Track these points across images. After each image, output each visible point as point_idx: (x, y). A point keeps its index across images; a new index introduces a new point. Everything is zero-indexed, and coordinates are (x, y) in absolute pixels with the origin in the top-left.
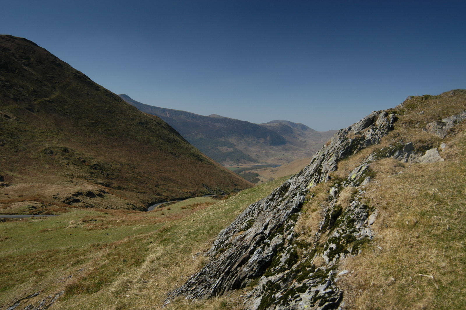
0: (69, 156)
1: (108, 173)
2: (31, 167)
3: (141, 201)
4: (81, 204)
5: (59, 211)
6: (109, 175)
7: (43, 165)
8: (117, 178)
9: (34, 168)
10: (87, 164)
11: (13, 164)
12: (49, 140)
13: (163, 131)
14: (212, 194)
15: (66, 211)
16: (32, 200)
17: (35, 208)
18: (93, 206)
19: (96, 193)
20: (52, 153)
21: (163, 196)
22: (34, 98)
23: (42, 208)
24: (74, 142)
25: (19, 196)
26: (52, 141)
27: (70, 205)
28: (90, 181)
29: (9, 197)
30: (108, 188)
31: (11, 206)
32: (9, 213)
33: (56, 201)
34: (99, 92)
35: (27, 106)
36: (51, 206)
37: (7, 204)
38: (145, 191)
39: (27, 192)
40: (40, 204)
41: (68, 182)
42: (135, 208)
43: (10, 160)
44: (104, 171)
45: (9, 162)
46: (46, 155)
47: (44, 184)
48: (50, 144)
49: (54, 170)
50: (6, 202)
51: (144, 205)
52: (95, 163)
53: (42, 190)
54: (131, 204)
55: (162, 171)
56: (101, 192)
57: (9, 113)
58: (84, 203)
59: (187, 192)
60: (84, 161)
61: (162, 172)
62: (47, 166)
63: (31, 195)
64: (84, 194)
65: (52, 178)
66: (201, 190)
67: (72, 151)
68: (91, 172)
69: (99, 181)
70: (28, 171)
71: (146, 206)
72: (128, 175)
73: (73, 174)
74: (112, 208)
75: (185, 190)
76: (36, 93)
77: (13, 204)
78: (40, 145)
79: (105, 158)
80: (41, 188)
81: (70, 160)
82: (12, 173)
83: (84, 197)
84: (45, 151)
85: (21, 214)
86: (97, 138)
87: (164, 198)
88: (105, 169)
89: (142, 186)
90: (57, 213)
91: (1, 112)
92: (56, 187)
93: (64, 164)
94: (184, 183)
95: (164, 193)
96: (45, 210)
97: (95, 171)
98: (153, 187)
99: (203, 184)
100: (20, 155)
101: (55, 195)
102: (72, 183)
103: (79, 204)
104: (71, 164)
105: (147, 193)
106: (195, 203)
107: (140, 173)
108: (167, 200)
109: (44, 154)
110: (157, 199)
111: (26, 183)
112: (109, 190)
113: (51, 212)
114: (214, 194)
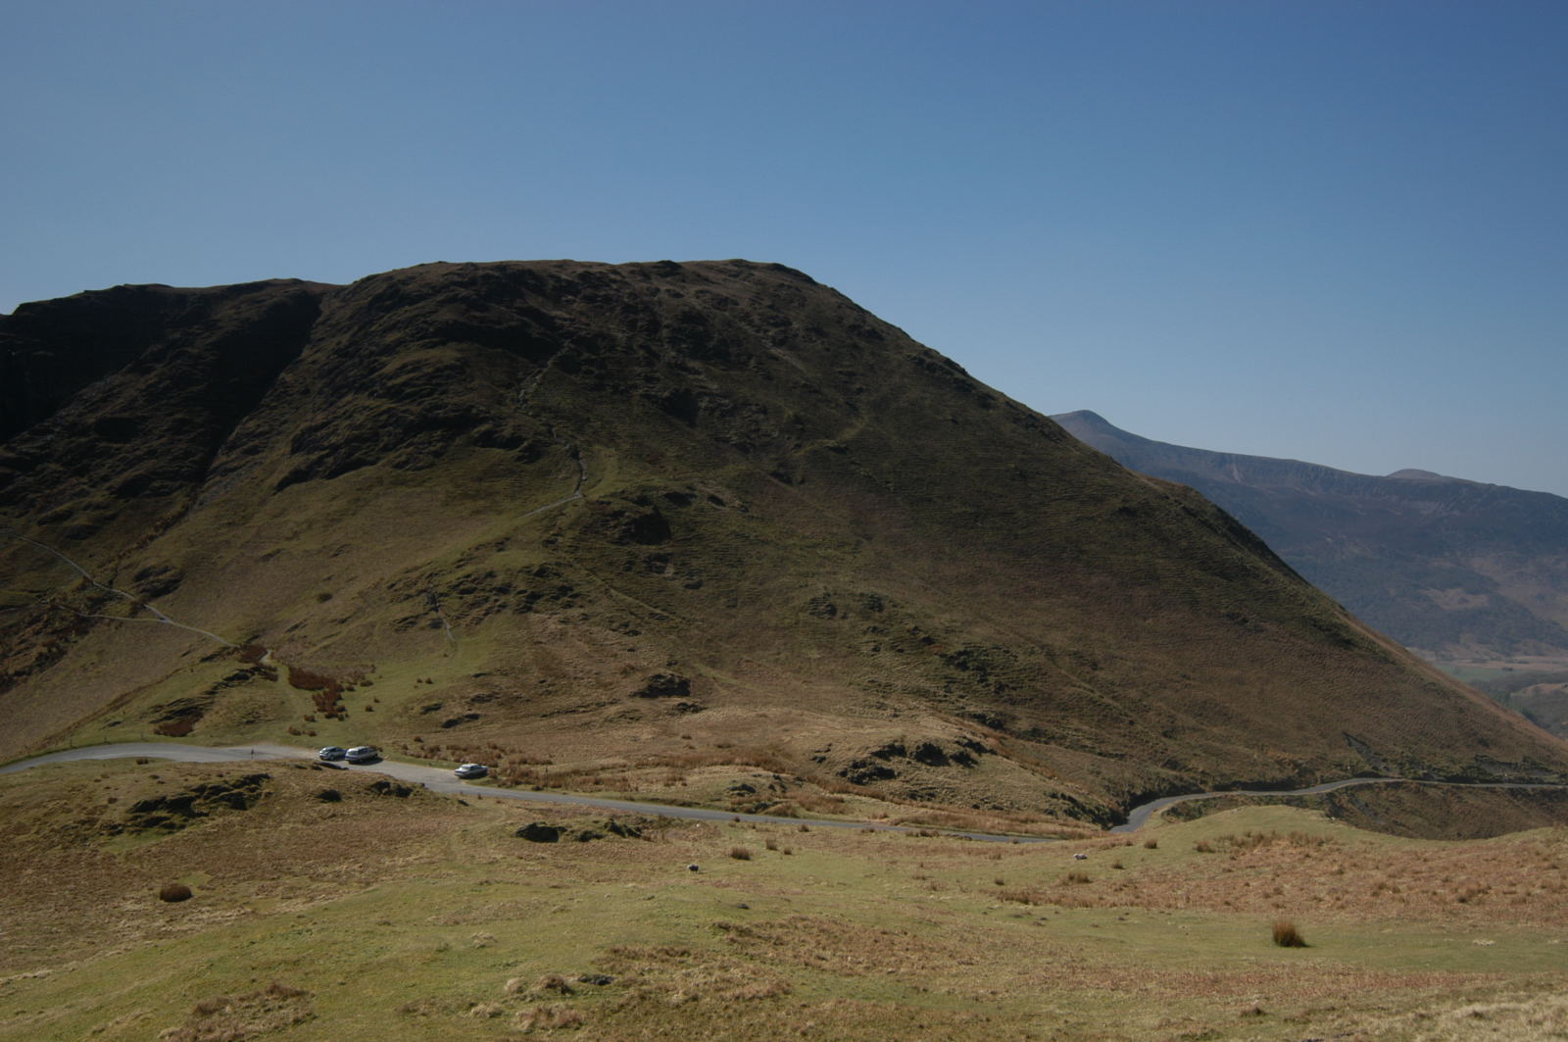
0: (883, 622)
1: (1003, 682)
2: (768, 653)
3: (1105, 787)
4: (895, 784)
5: (818, 808)
6: (1006, 690)
7: (803, 651)
8: (1031, 700)
9: (777, 660)
10: (936, 650)
11: (721, 643)
12: (828, 569)
13: (1204, 539)
14: (1384, 772)
15: (838, 806)
16: (752, 762)
17: (751, 790)
18: (932, 795)
19: (950, 750)
20: (832, 611)
21: (1190, 770)
22: (794, 442)
23: (770, 791)
24: (904, 575)
25: (720, 747)
26: (835, 573)
27: (859, 788)
28: (942, 705)
29: (691, 748)
30: (998, 733)
31: (688, 778)
32: (675, 800)
33: (820, 772)
34: (991, 411)
35: (772, 468)
36: (800, 786)
37: (678, 771)
38: (1127, 749)
39: (743, 735)
40: (768, 777)
41: (871, 707)
42: (1076, 810)
43: (712, 631)
44: (990, 674)
45: (709, 637)
46: (816, 619)
47: (799, 712)
48: (829, 583)
49: (833, 666)
50: (680, 763)
51: (1115, 799)
52: (962, 649)
53: (787, 731)
54: (1063, 796)
55: (1194, 679)
56: (968, 749)
57: (724, 489)
58: (907, 782)
59: (1279, 762)
60: (929, 641)
61: (1192, 683)
62: (815, 654)
63: (752, 745)
64: (911, 754)
65: (826, 692)
66: (1339, 755)
67: (895, 606)
68: (946, 678)
69: (972, 709)
70: (759, 666)
71: (1124, 803)
72: (1072, 690)
73: (891, 681)
74: (995, 808)
75: (1273, 754)
76: (800, 426)
77: (696, 770)
78: (801, 587)
79: (999, 633)
80: (786, 722)
81: (886, 636)
82: (713, 673)
83: (909, 763)
84: (812, 606)
85: (709, 806)
86: (978, 563)
87: (1192, 778)
88: (992, 669)
89: (1117, 730)
90: (812, 813)
91: (700, 487)
92: (830, 724)
93: (865, 649)
94: (1271, 726)
95: (1193, 761)
96: (778, 800)
97: (962, 673)
98: (1157, 738)
99: (1346, 734)
100: (740, 616)
101: (818, 752)
102: (881, 712)
103: (891, 784)
104: (886, 650)
105: (1132, 756)
106: (1255, 831)
107: (1113, 684)
108: (1202, 786)
109: (811, 614)
110: (1164, 779)
111: (747, 706)
112: (1000, 740)
113: (794, 810)
114: (1391, 774)
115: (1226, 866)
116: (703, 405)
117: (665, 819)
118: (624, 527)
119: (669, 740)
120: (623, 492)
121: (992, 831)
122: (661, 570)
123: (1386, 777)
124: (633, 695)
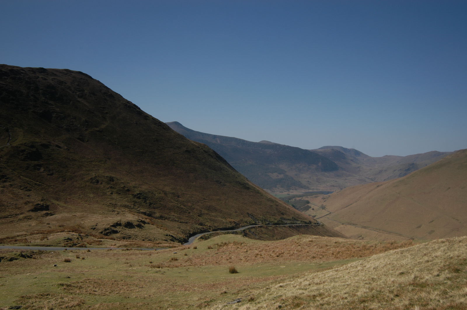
0: (114, 185)
1: (151, 202)
2: (76, 195)
3: (182, 232)
4: (118, 235)
5: (93, 244)
6: (152, 204)
7: (88, 195)
8: (160, 207)
9: (79, 198)
10: (131, 193)
11: (60, 193)
12: (96, 169)
13: (210, 159)
14: (258, 223)
15: (100, 243)
16: (71, 230)
17: (71, 240)
18: (129, 237)
19: (135, 223)
20: (98, 182)
21: (206, 226)
22: (85, 128)
23: (77, 240)
24: (120, 170)
25: (60, 226)
26: (98, 170)
27: (107, 237)
28: (133, 210)
29: (50, 227)
30: (150, 218)
31: (48, 237)
32: (44, 245)
33: (94, 232)
34: (148, 121)
35: (77, 136)
36: (87, 237)
37: (45, 235)
38: (188, 221)
39: (68, 222)
40: (76, 235)
41: (110, 211)
42: (173, 239)
43: (57, 189)
44: (147, 200)
45: (56, 191)
46: (92, 185)
47: (87, 214)
48: (96, 173)
49: (98, 199)
50: (46, 233)
51: (185, 235)
52: (139, 192)
53: (83, 220)
54: (170, 235)
55: (207, 200)
56: (141, 223)
57: (61, 143)
58: (122, 234)
59: (230, 222)
60: (128, 190)
61: (206, 200)
62: (92, 195)
63: (71, 225)
64: (123, 225)
65: (95, 207)
66: (246, 219)
67: (117, 180)
68: (134, 201)
69: (142, 211)
70: (73, 200)
71: (187, 236)
72: (172, 204)
73: (117, 203)
74: (149, 240)
75: (229, 220)
76: (87, 123)
77: (52, 234)
78: (87, 174)
79: (150, 187)
80: (83, 217)
81: (115, 189)
82: (56, 202)
83: (122, 228)
84: (91, 180)
85: (56, 246)
86: (143, 167)
87: (207, 228)
88: (148, 198)
89: (185, 215)
90: (91, 246)
91: (53, 142)
92: (97, 217)
93: (108, 193)
94: (228, 212)
95: (207, 223)
96: (80, 242)
97: (139, 200)
98: (196, 217)
99: (248, 214)
100: (67, 184)
101: (93, 226)
102: (113, 213)
103: (117, 235)
104: (115, 193)
105: (189, 222)
106: (224, 242)
107: (184, 202)
108: (209, 230)
109: (90, 183)
110: (198, 229)
111: (69, 213)
112: (151, 220)
113: (85, 245)
114: (259, 224)
115: (216, 252)
116: (54, 116)
117: (41, 251)
118: (25, 155)
119: (42, 225)
120: (25, 143)
121: (148, 247)
122: (39, 169)
123: (258, 224)
124: (29, 211)
